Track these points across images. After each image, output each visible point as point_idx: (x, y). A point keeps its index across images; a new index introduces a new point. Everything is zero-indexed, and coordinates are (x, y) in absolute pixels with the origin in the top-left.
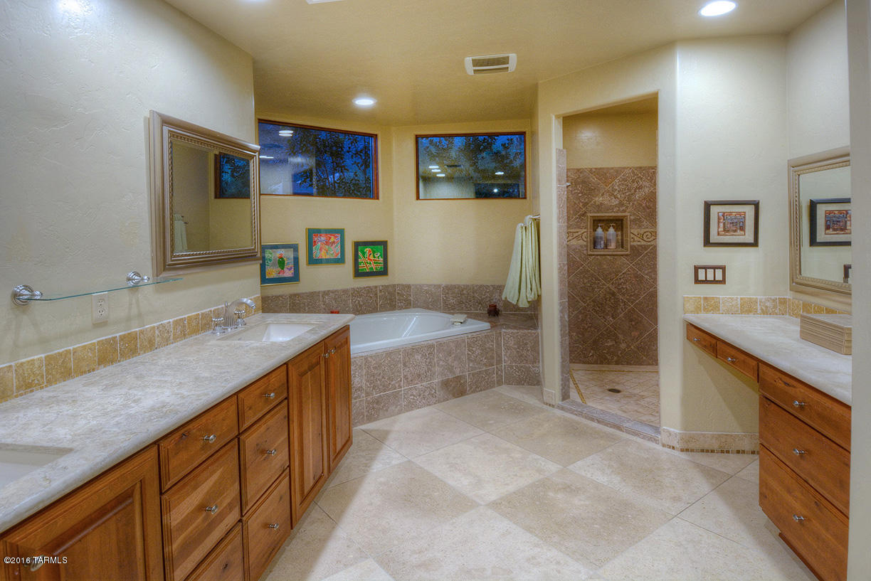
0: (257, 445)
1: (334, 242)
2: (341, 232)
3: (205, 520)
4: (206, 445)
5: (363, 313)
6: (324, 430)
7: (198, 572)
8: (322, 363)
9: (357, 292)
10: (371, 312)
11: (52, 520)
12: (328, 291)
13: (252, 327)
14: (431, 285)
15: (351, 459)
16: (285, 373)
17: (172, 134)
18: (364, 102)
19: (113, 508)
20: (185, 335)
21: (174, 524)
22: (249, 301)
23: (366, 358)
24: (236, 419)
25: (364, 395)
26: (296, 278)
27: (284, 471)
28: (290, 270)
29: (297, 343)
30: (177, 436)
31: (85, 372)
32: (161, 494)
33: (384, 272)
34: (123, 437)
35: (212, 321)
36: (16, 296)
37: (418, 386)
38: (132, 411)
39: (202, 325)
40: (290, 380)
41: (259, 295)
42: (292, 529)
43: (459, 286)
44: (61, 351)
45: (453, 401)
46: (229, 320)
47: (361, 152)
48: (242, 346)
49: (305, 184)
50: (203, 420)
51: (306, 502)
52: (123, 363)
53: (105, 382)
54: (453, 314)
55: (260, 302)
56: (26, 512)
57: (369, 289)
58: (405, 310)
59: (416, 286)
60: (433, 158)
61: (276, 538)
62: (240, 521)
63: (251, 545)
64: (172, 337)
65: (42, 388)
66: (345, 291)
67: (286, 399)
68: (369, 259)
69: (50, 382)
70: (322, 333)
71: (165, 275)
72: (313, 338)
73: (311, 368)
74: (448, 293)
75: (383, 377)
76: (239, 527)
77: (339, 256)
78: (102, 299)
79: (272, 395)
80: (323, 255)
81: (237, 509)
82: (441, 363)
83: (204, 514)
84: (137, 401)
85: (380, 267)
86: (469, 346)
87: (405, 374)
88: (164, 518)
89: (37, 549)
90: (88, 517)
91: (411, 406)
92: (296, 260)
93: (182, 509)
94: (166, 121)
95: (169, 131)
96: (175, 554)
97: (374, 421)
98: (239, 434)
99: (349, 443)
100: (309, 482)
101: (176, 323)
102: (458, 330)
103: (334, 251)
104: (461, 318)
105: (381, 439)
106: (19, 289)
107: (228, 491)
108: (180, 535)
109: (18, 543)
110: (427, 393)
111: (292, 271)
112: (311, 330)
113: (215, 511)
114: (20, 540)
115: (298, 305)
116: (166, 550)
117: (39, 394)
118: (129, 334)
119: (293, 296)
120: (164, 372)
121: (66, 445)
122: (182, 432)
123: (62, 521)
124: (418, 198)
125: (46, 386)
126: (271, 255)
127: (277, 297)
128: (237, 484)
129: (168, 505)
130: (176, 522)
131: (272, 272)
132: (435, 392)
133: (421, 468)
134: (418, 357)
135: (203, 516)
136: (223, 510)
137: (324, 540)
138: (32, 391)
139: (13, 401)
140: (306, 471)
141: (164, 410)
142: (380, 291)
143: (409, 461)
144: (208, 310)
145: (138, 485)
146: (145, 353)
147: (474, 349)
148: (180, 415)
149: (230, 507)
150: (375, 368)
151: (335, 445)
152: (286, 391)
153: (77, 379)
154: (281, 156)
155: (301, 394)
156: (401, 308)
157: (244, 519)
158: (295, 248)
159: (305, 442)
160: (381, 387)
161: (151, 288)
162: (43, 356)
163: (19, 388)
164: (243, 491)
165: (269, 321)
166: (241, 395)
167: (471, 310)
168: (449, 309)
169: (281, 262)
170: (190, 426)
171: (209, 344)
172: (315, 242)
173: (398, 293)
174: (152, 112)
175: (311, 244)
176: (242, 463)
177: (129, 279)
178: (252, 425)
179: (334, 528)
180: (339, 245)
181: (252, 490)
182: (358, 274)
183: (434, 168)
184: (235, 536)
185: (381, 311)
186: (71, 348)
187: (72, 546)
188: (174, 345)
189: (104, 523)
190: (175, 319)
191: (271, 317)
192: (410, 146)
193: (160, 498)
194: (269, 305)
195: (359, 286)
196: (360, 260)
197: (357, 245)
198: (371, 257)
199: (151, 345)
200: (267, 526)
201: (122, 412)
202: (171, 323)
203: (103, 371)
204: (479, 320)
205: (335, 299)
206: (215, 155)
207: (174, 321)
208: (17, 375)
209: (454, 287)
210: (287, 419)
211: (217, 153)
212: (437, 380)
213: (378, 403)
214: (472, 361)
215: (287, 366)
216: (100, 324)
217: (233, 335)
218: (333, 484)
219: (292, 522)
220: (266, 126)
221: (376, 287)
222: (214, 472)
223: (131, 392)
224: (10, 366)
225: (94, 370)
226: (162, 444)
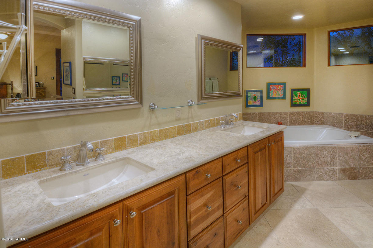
0: (232, 182)
1: (280, 89)
2: (284, 84)
3: (206, 211)
4: (206, 179)
5: (295, 125)
6: (268, 182)
7: (203, 233)
8: (267, 149)
9: (292, 114)
10: (300, 125)
11: (141, 198)
12: (277, 113)
13: (236, 127)
14: (337, 113)
15: (283, 199)
16: (246, 151)
17: (205, 43)
18: (298, 17)
19: (166, 198)
20: (209, 127)
21: (192, 210)
22: (235, 115)
23: (294, 148)
24: (221, 168)
25: (292, 167)
26: (261, 105)
27: (245, 197)
28: (259, 101)
29: (254, 137)
30: (194, 172)
31: (172, 137)
32: (187, 195)
33: (308, 105)
34: (172, 168)
35: (220, 122)
36: (150, 106)
37: (326, 168)
38: (180, 157)
39: (216, 123)
40: (249, 154)
41: (241, 112)
42: (249, 225)
43: (355, 116)
44: (164, 128)
45: (348, 182)
46: (227, 122)
47: (297, 44)
48: (229, 135)
49: (269, 62)
50: (206, 167)
51: (257, 214)
52: (186, 135)
53: (177, 142)
54: (351, 131)
55: (241, 116)
56: (130, 193)
57: (299, 113)
58: (320, 126)
59: (327, 113)
60: (340, 43)
61: (241, 228)
62: (223, 215)
63: (228, 228)
64: (204, 127)
65: (158, 141)
66: (286, 113)
67: (247, 163)
68: (299, 98)
69: (161, 140)
70: (267, 134)
71: (201, 101)
72: (262, 136)
73: (261, 150)
74: (348, 119)
75: (303, 160)
76: (222, 219)
77: (283, 96)
78: (178, 110)
79: (239, 160)
80: (275, 95)
81: (221, 210)
82: (341, 158)
83: (206, 209)
84: (183, 153)
85: (305, 102)
86: (361, 151)
87: (317, 160)
88: (188, 206)
89: (135, 208)
90: (156, 199)
91: (320, 178)
92: (262, 97)
93: (196, 204)
94: (203, 38)
95: (204, 42)
96: (192, 223)
97: (298, 181)
98: (223, 176)
99: (282, 190)
100: (259, 205)
101: (206, 121)
102: (353, 141)
103: (280, 94)
104: (357, 134)
105: (301, 192)
106: (152, 104)
107: (217, 201)
108: (194, 216)
109: (128, 205)
110: (330, 174)
111: (260, 102)
112: (262, 131)
113: (210, 209)
114: (128, 204)
115: (262, 118)
116: (188, 220)
117: (157, 143)
118: (188, 124)
119: (260, 114)
120: (197, 142)
121: (153, 167)
122: (196, 170)
123: (145, 199)
124: (329, 65)
125: (159, 141)
126: (251, 95)
127: (253, 113)
128: (221, 199)
129: (189, 201)
130: (193, 210)
131: (251, 102)
132: (336, 174)
133: (323, 215)
134: (326, 153)
135: (205, 209)
136: (214, 209)
137: (266, 236)
138: (155, 142)
139: (148, 145)
140: (257, 199)
141: (191, 159)
142: (305, 114)
143: (317, 209)
144: (219, 117)
145: (177, 190)
146: (194, 132)
147: (365, 154)
148: (195, 163)
149: (218, 208)
150: (299, 154)
151: (274, 189)
152: (247, 159)
153: (169, 139)
154: (259, 51)
155: (255, 162)
156: (317, 124)
157: (225, 215)
158: (261, 91)
159: (257, 185)
160: (302, 165)
161: (196, 106)
162: (158, 129)
163: (150, 140)
164: (225, 202)
165: (244, 124)
166: (224, 158)
167: (364, 130)
168: (348, 127)
169: (255, 98)
170: (200, 168)
171: (217, 132)
172: (271, 89)
173: (316, 116)
174: (198, 35)
175: (269, 90)
176: (224, 189)
177: (189, 103)
178: (229, 173)
179: (271, 231)
180: (283, 91)
181: (228, 203)
182: (293, 105)
183: (342, 49)
184: (220, 222)
185: (305, 125)
186: (168, 127)
187: (148, 210)
188: (205, 130)
189: (162, 203)
190: (205, 120)
191: (246, 123)
192: (325, 37)
193: (186, 197)
194: (246, 117)
195: (293, 111)
196: (294, 98)
197: (293, 90)
198: (300, 97)
199: (196, 130)
200: (236, 220)
201: (177, 157)
202: (204, 121)
203: (179, 137)
204: (369, 136)
205: (281, 117)
206: (231, 52)
207: (205, 121)
208: (150, 135)
209: (352, 115)
210: (247, 173)
211: (231, 51)
212: (338, 167)
213: (300, 172)
214: (363, 160)
215: (248, 148)
216: (178, 120)
217: (227, 129)
218: (273, 208)
219: (249, 222)
220: (250, 37)
221: (302, 112)
222: (210, 191)
223: (183, 148)
224: (148, 132)
225: (175, 137)
226: (187, 174)
